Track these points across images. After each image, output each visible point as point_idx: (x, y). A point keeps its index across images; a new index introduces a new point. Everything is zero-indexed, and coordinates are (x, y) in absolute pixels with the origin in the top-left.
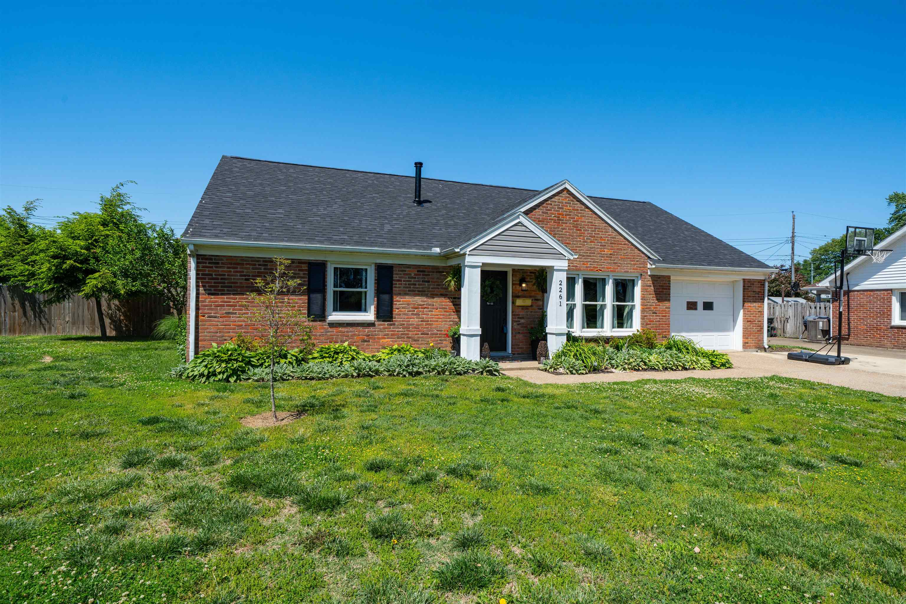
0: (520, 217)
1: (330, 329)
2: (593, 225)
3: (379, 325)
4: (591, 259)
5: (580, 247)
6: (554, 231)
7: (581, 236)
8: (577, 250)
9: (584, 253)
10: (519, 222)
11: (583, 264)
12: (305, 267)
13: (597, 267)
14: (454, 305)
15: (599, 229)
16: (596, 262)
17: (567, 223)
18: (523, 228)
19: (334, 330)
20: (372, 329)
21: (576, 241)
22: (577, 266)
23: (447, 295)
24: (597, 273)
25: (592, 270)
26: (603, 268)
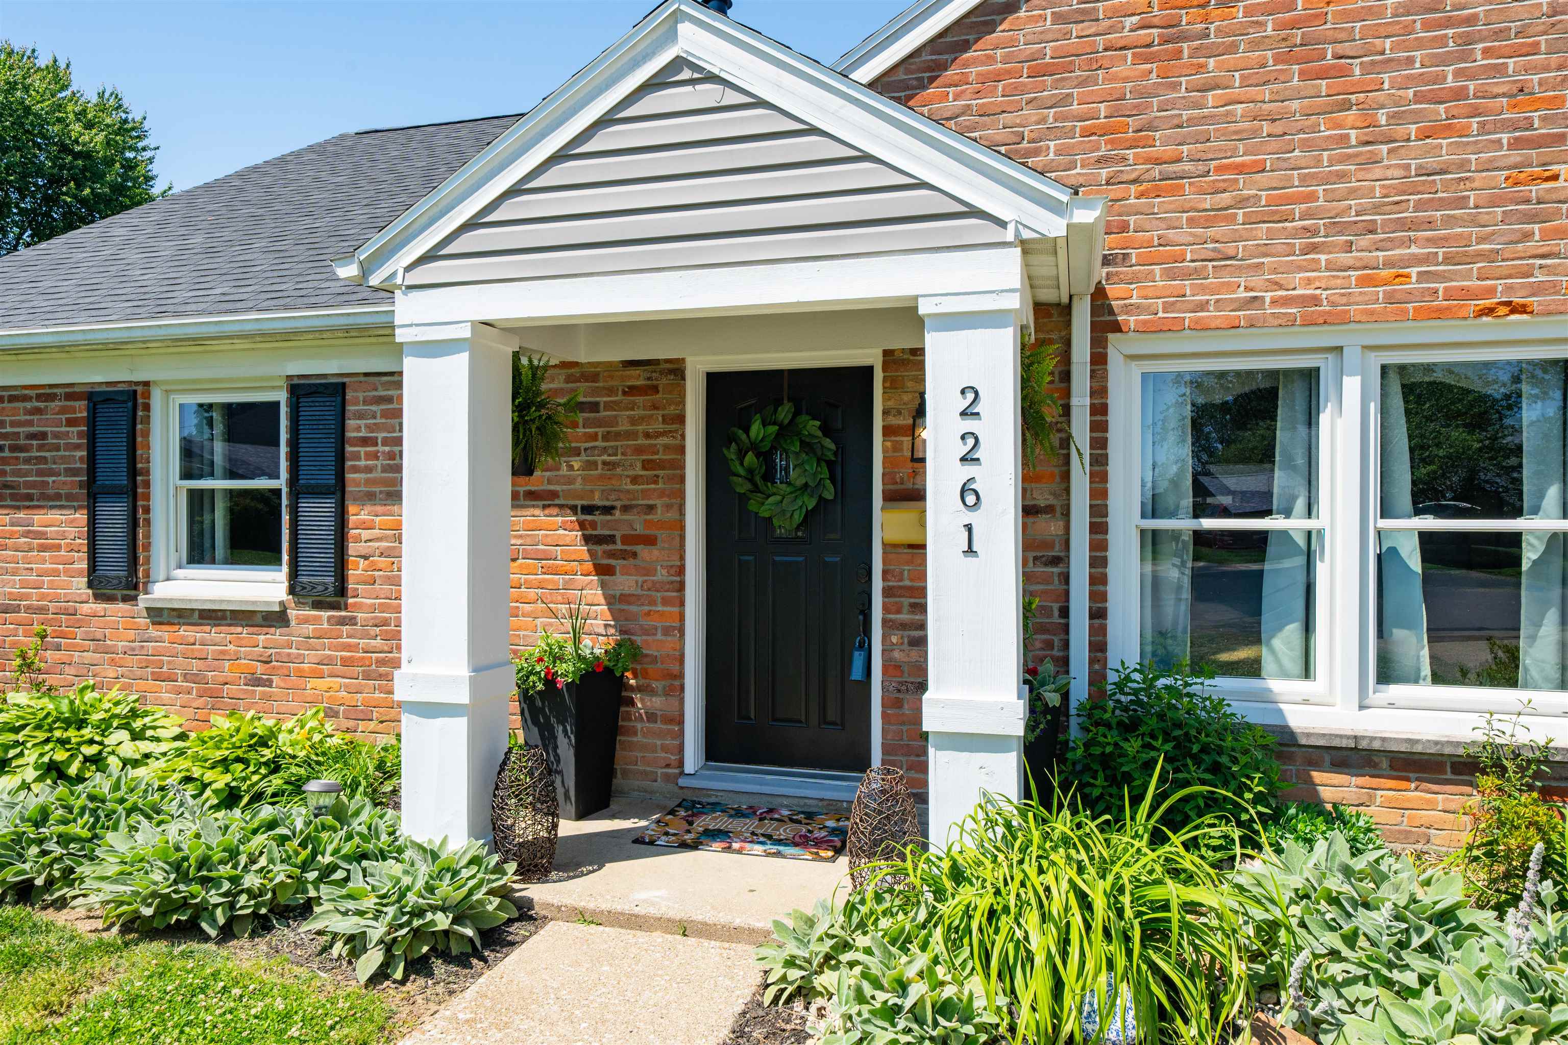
0: (685, 29)
1: (153, 632)
2: (1449, 23)
3: (306, 621)
4: (1431, 241)
5: (1342, 176)
6: (1139, 110)
7: (1346, 106)
8: (1312, 197)
9: (1377, 209)
10: (679, 63)
11: (1363, 282)
12: (80, 409)
13: (1492, 291)
14: (587, 539)
15: (1499, 34)
16: (1480, 256)
17: (1232, 48)
18: (708, 94)
19: (163, 633)
20: (277, 635)
21: (1306, 146)
22: (1315, 301)
23: (554, 495)
24: (1488, 330)
25: (1439, 314)
26: (1537, 289)
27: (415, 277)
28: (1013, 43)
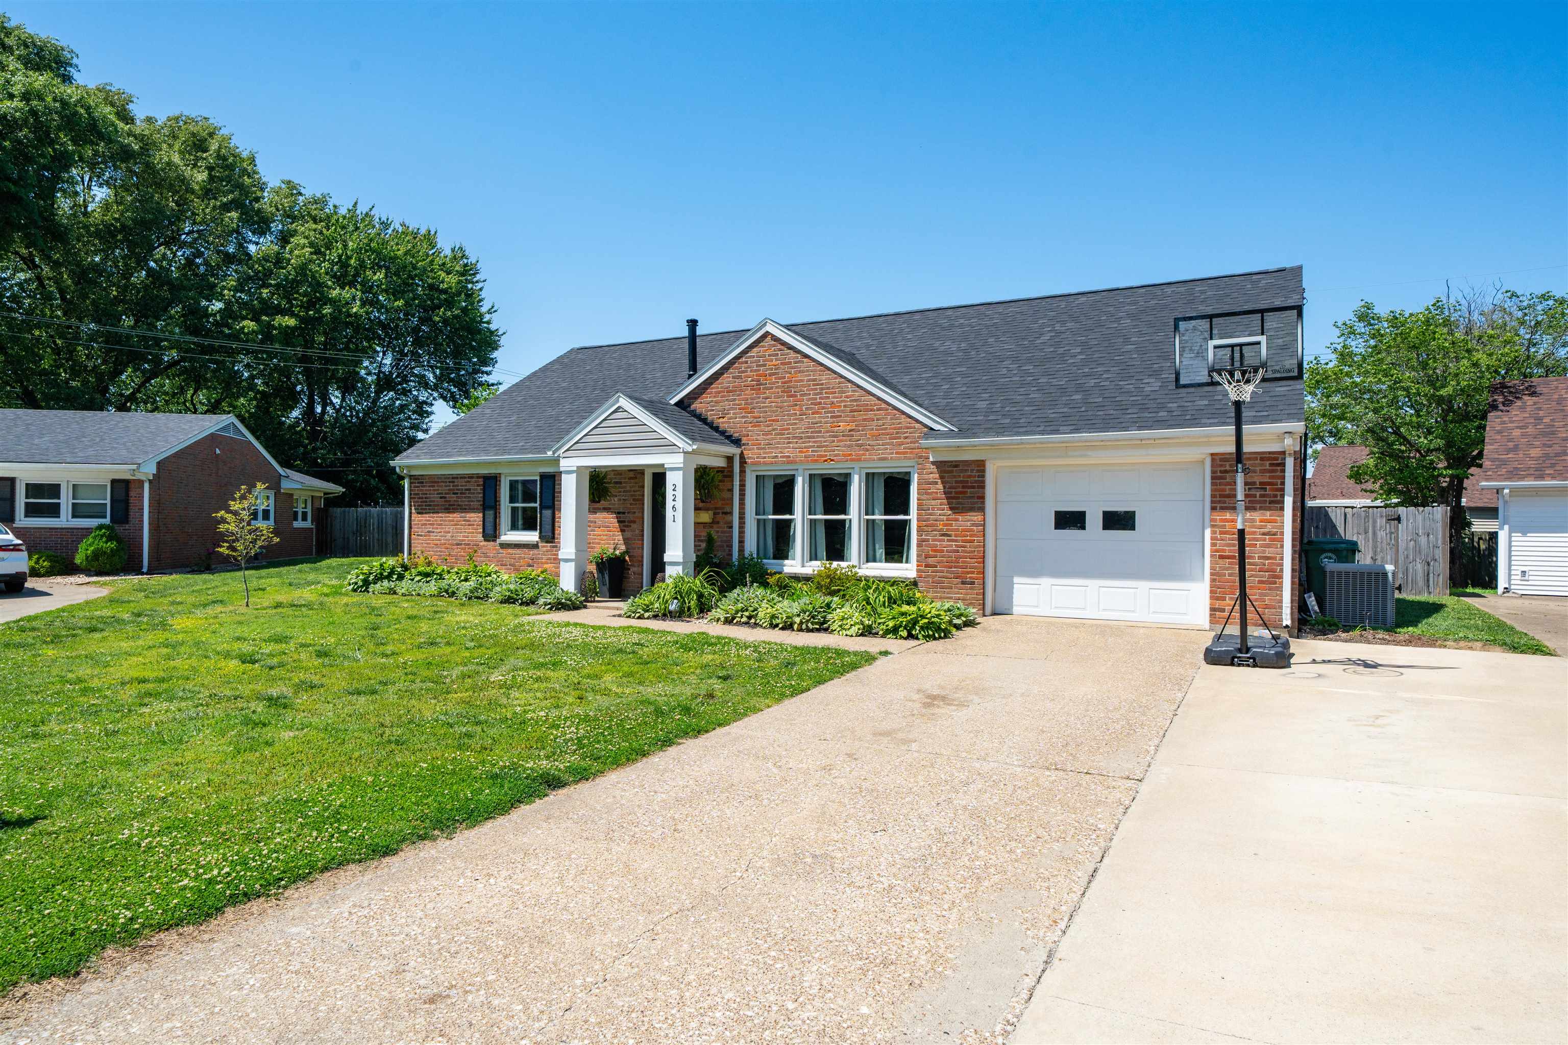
0: (621, 399)
1: (501, 551)
2: (817, 385)
3: (544, 547)
4: (814, 442)
5: (795, 424)
6: (752, 403)
7: (796, 405)
8: (789, 429)
9: (803, 433)
10: (619, 407)
11: (800, 452)
12: (481, 481)
13: (826, 456)
14: (619, 522)
15: (828, 388)
16: (824, 446)
17: (772, 388)
18: (624, 415)
19: (504, 551)
20: (535, 551)
21: (788, 415)
22: (789, 457)
23: (610, 509)
24: (826, 465)
25: (816, 461)
26: (836, 455)
27: (565, 455)
28: (722, 383)
